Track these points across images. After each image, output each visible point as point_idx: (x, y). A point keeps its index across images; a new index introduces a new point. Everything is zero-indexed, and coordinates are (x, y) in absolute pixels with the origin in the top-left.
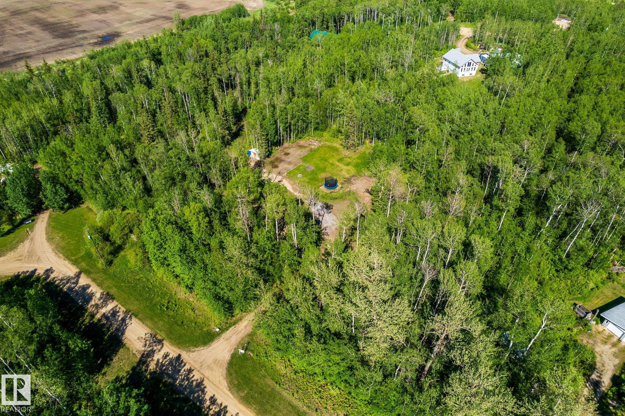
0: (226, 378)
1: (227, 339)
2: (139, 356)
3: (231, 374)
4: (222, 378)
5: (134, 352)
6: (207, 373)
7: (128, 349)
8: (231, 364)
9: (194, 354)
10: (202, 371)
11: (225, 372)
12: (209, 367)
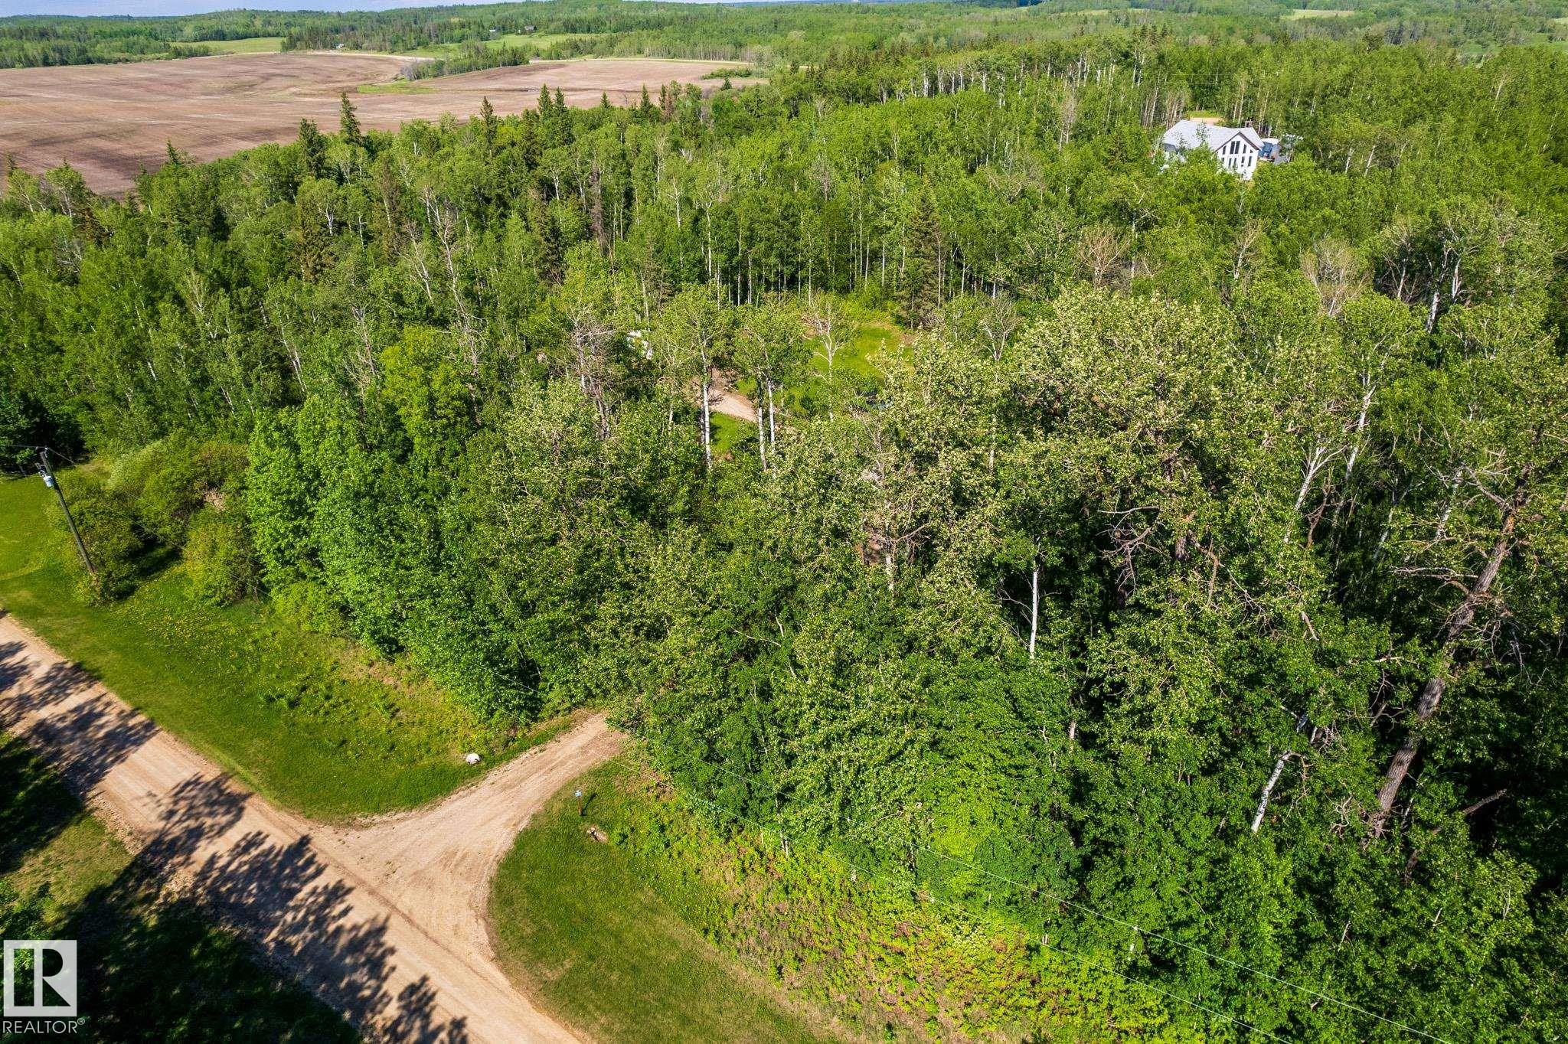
0: (488, 916)
1: (505, 788)
2: (134, 850)
3: (508, 902)
4: (467, 917)
5: (119, 835)
6: (408, 899)
7: (100, 828)
8: (513, 865)
9: (365, 836)
10: (387, 892)
11: (483, 892)
12: (419, 878)
